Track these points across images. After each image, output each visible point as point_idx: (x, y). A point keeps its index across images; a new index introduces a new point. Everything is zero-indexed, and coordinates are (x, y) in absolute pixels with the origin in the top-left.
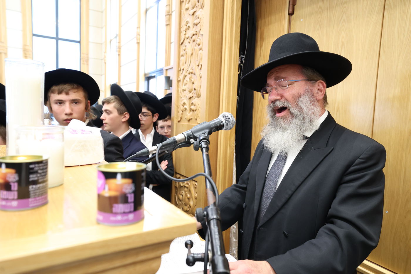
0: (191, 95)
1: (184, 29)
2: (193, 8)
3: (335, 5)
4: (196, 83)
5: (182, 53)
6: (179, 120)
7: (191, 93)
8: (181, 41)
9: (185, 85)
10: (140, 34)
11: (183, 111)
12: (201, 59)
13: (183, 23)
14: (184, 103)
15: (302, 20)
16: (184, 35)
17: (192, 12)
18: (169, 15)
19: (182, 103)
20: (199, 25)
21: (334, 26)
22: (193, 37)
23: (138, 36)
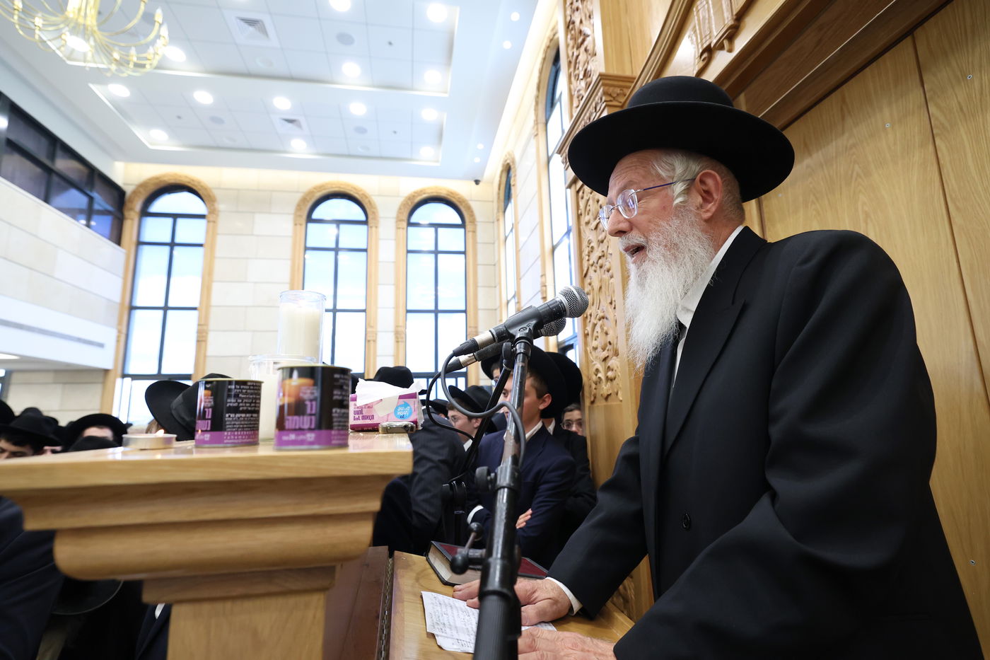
0: (605, 354)
1: (586, 253)
2: (595, 219)
3: (834, 155)
4: (611, 332)
5: (586, 290)
6: (592, 399)
7: (606, 351)
8: (585, 272)
9: (596, 340)
10: (547, 284)
11: (596, 384)
12: (614, 291)
13: (585, 244)
14: (597, 370)
15: (780, 195)
16: (587, 262)
17: (593, 224)
19: (594, 370)
20: (605, 241)
21: (841, 188)
22: (600, 261)
23: (544, 288)
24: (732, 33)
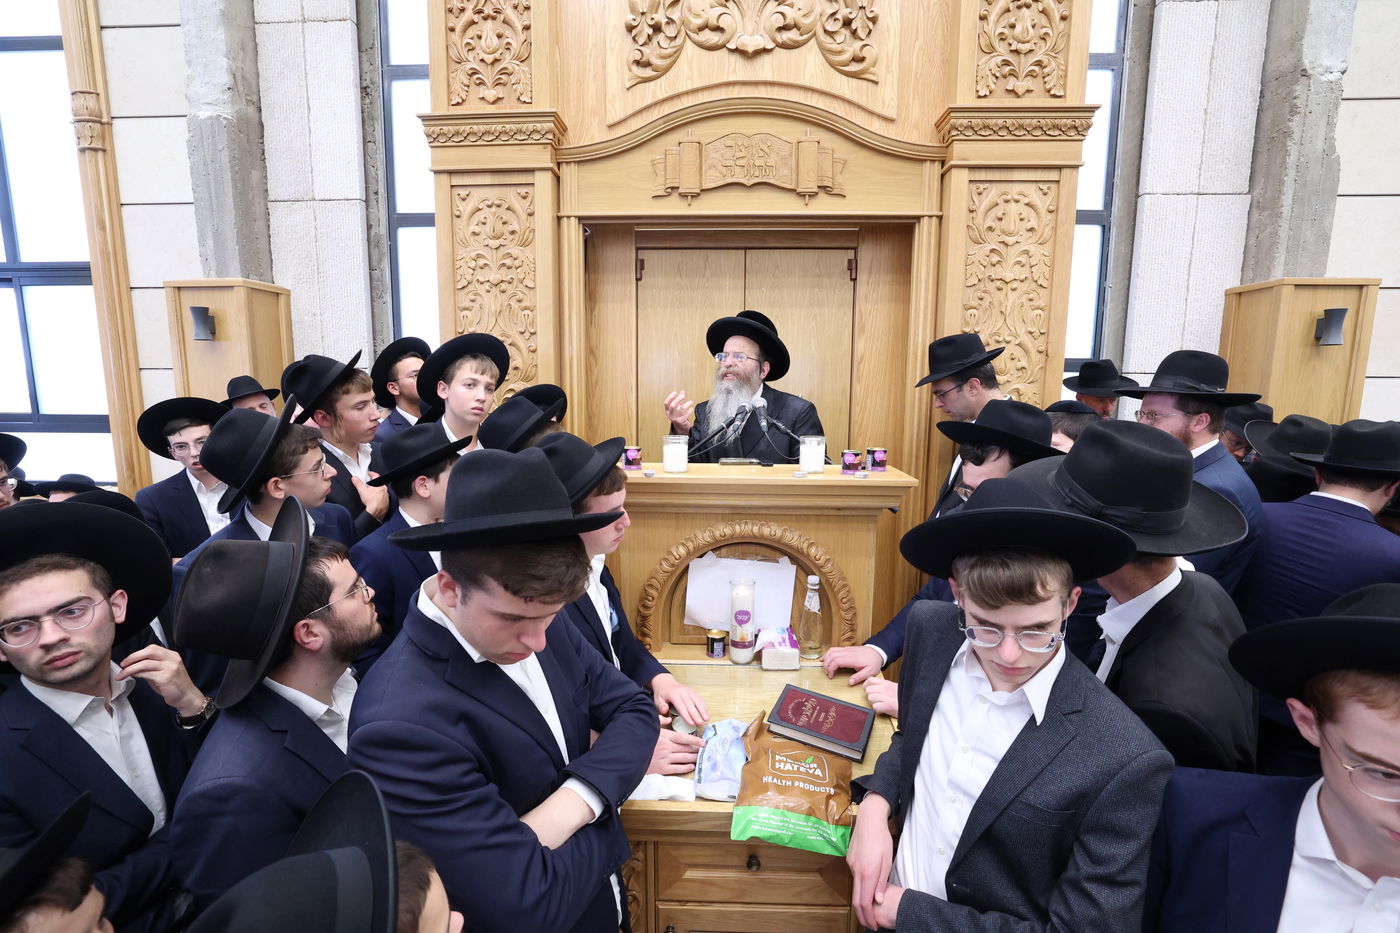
2: (496, 238)
5: (463, 304)
8: (461, 284)
13: (466, 255)
16: (469, 275)
17: (494, 243)
18: (102, 124)
20: (516, 270)
22: (504, 286)
24: (695, 196)
